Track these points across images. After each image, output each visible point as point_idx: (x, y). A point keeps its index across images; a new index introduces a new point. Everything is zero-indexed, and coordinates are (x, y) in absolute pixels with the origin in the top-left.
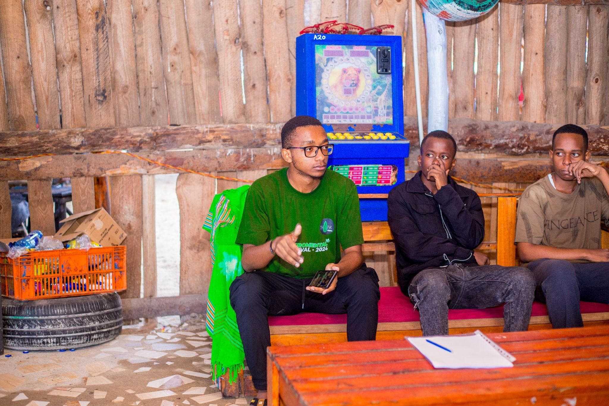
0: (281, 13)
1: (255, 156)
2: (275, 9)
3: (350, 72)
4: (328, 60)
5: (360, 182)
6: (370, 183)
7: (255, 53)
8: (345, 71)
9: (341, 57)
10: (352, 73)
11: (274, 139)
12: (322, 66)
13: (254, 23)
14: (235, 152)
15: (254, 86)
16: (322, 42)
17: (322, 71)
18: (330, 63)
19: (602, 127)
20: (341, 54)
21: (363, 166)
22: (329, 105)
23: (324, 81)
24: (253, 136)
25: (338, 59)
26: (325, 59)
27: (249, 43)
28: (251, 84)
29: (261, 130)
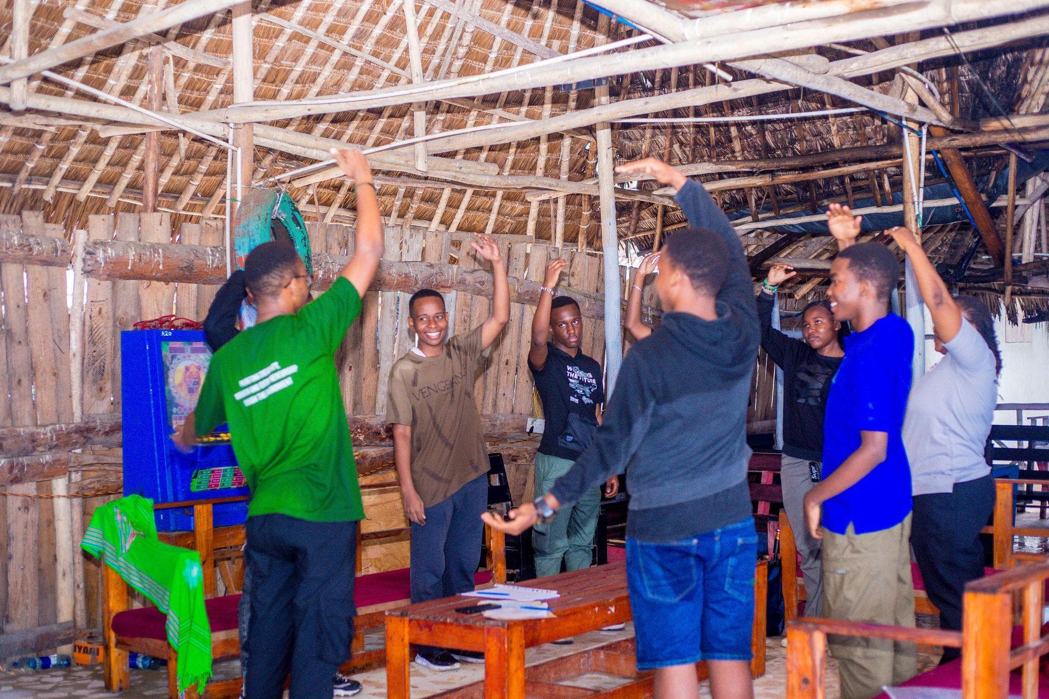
0: (45, 295)
1: (28, 465)
2: (39, 291)
3: (191, 370)
4: (173, 357)
5: (217, 485)
6: (226, 486)
7: (20, 342)
8: (187, 369)
9: (183, 355)
10: (193, 369)
11: (45, 445)
12: (168, 364)
13: (18, 306)
14: (9, 462)
15: (20, 381)
16: (168, 339)
17: (168, 370)
18: (175, 361)
19: (358, 417)
20: (182, 350)
21: (222, 468)
22: (177, 405)
23: (170, 380)
24: (23, 441)
25: (180, 356)
26: (170, 355)
27: (13, 331)
28: (17, 380)
29: (32, 434)
